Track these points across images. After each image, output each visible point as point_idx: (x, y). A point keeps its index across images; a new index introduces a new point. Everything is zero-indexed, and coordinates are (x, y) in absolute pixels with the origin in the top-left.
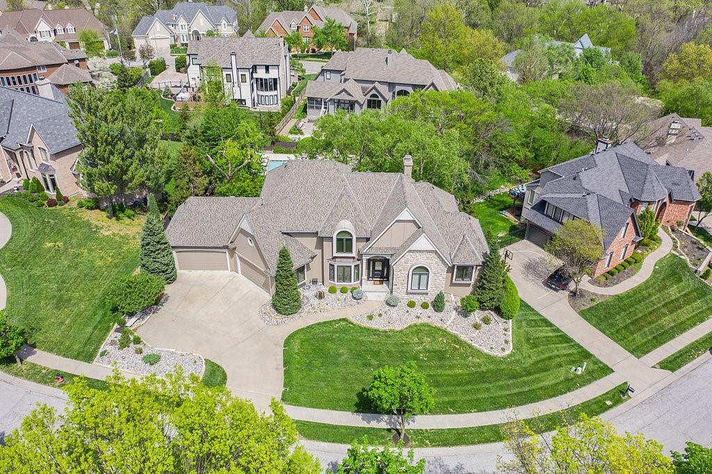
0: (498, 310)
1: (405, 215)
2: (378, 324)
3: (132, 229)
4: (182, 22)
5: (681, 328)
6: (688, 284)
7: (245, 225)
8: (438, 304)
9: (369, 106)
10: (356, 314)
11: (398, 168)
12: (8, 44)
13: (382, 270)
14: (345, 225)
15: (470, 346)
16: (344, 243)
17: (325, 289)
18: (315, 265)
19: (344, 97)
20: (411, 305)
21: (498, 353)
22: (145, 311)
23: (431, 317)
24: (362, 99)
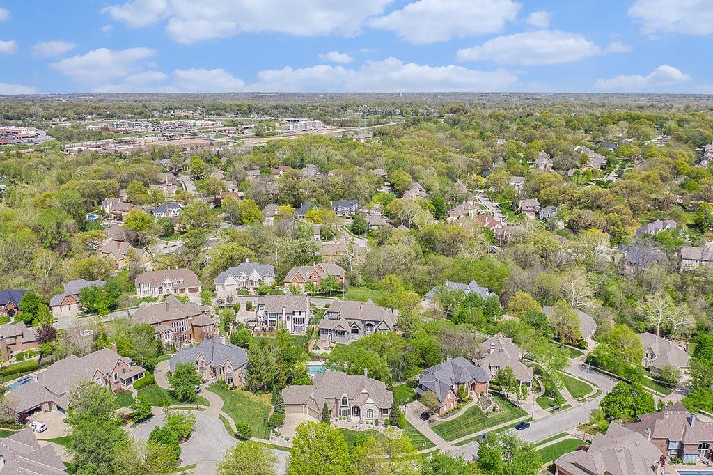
0: (397, 425)
1: (364, 391)
2: (356, 429)
3: (265, 399)
4: (244, 275)
5: (469, 433)
6: (478, 417)
7: (312, 396)
8: (377, 423)
9: (352, 332)
10: (349, 427)
11: (363, 374)
12: (175, 305)
13: (357, 411)
14: (345, 395)
15: (386, 436)
16: (344, 401)
17: (338, 419)
18: (334, 410)
19: (340, 329)
20: (367, 423)
22: (279, 426)
23: (374, 427)
24: (349, 330)
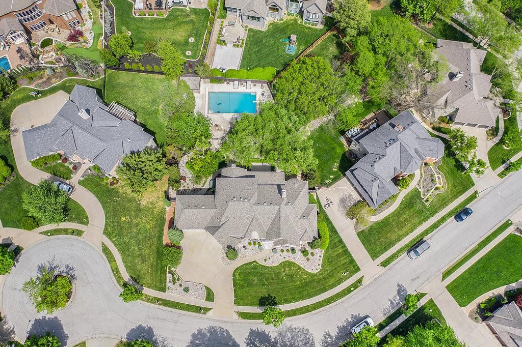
2: (268, 264)
10: (260, 258)
15: (304, 270)
20: (282, 251)
21: (315, 272)
